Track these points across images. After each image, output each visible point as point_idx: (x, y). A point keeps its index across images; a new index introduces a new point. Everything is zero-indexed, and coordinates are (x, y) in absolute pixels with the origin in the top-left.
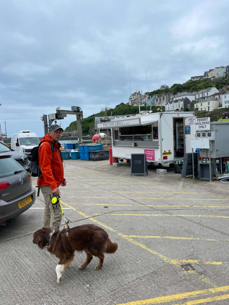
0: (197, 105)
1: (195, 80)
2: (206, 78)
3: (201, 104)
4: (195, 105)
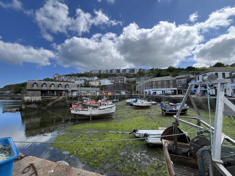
1: (87, 73)
2: (91, 73)
3: (92, 83)
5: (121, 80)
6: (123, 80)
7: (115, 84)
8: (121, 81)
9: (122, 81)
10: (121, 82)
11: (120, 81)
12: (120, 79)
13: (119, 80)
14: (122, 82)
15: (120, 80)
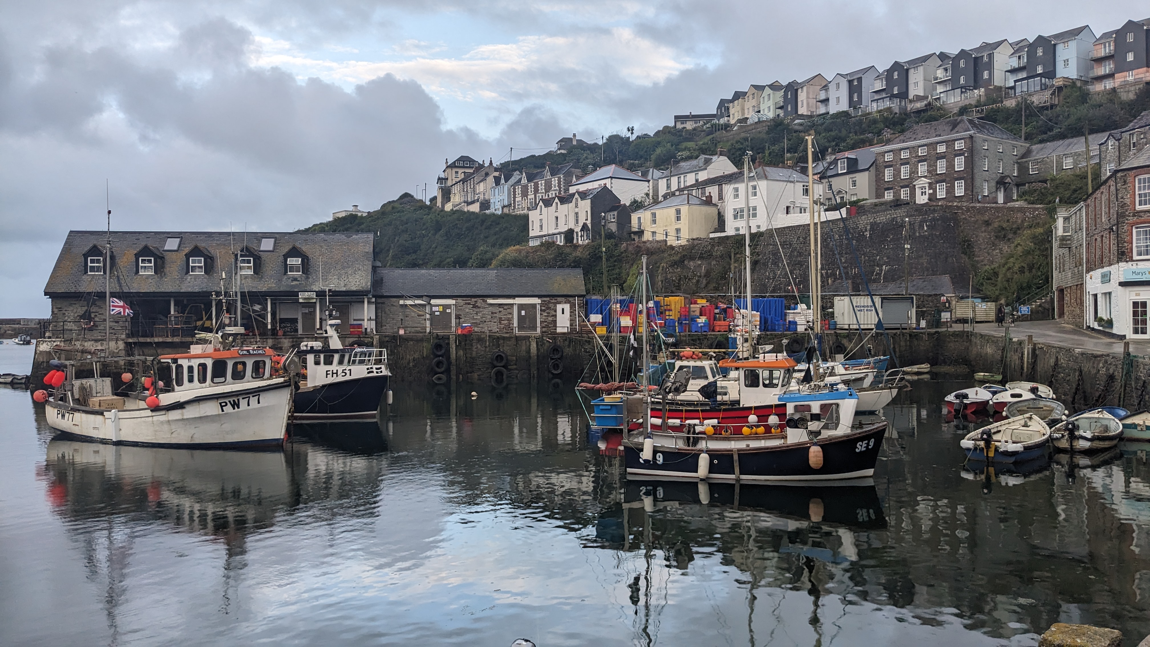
0: (639, 218)
1: (689, 126)
3: (654, 215)
4: (634, 217)
5: (941, 167)
6: (959, 164)
7: (864, 222)
8: (941, 179)
9: (949, 178)
10: (941, 194)
11: (936, 179)
12: (932, 159)
13: (922, 168)
14: (950, 190)
15: (932, 172)
